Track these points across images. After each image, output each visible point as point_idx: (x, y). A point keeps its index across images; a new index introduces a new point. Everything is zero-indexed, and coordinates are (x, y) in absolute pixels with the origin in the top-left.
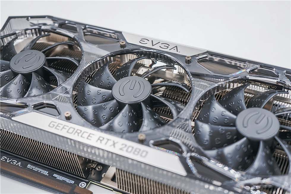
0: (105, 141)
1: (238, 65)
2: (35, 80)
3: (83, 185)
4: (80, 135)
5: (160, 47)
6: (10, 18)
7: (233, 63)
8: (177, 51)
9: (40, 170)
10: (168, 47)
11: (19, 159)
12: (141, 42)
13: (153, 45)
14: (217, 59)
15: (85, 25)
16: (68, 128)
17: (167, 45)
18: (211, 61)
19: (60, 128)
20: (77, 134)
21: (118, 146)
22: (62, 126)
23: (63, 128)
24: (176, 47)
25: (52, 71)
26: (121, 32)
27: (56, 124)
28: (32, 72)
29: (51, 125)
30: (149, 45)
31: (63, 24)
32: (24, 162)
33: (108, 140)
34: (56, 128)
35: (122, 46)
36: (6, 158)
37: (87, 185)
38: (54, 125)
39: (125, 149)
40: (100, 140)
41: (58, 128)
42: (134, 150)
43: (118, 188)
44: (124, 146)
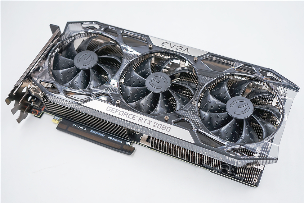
0: (144, 120)
1: (229, 63)
2: (93, 74)
3: (128, 143)
4: (127, 116)
5: (176, 49)
6: (68, 23)
7: (226, 61)
8: (188, 53)
9: (99, 134)
10: (182, 49)
11: (84, 127)
12: (163, 44)
13: (171, 48)
14: (214, 58)
15: (123, 30)
16: (119, 112)
17: (181, 47)
18: (211, 60)
19: (114, 112)
20: (125, 115)
21: (152, 124)
22: (115, 110)
23: (116, 111)
24: (187, 49)
25: (103, 67)
26: (149, 36)
27: (111, 109)
28: (90, 69)
29: (108, 109)
30: (168, 47)
31: (107, 28)
32: (88, 129)
33: (146, 120)
34: (111, 112)
35: (150, 48)
36: (76, 126)
37: (130, 144)
38: (110, 109)
39: (156, 126)
40: (140, 119)
41: (112, 111)
42: (162, 127)
43: (151, 146)
44: (156, 124)
